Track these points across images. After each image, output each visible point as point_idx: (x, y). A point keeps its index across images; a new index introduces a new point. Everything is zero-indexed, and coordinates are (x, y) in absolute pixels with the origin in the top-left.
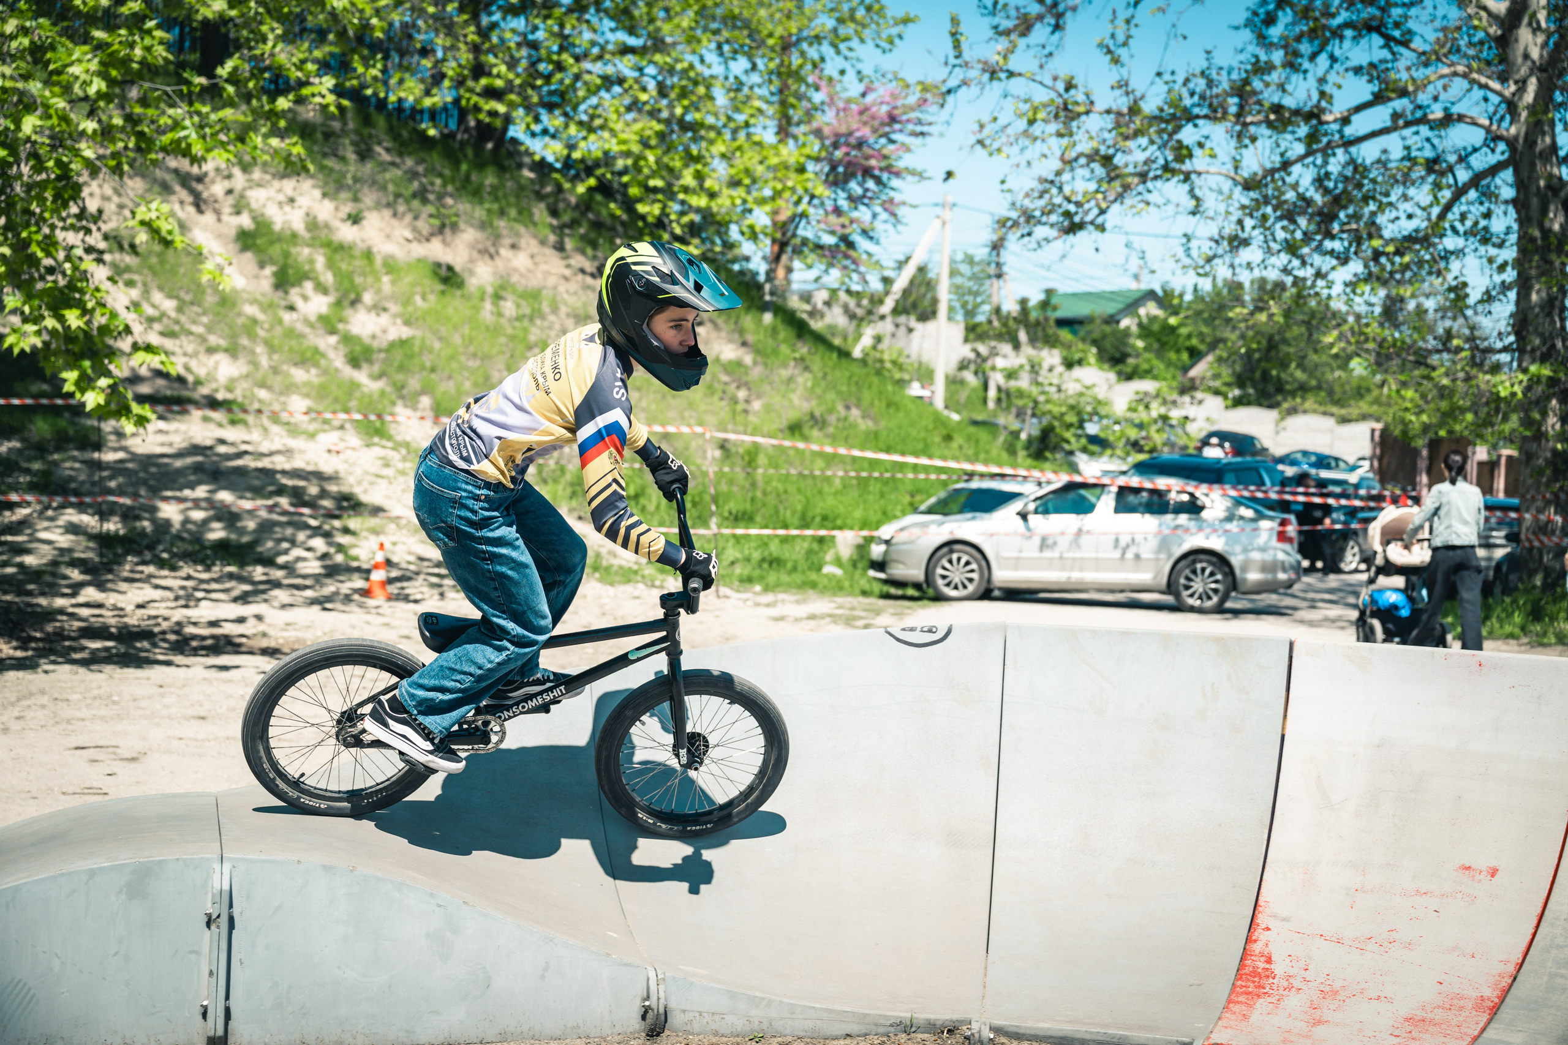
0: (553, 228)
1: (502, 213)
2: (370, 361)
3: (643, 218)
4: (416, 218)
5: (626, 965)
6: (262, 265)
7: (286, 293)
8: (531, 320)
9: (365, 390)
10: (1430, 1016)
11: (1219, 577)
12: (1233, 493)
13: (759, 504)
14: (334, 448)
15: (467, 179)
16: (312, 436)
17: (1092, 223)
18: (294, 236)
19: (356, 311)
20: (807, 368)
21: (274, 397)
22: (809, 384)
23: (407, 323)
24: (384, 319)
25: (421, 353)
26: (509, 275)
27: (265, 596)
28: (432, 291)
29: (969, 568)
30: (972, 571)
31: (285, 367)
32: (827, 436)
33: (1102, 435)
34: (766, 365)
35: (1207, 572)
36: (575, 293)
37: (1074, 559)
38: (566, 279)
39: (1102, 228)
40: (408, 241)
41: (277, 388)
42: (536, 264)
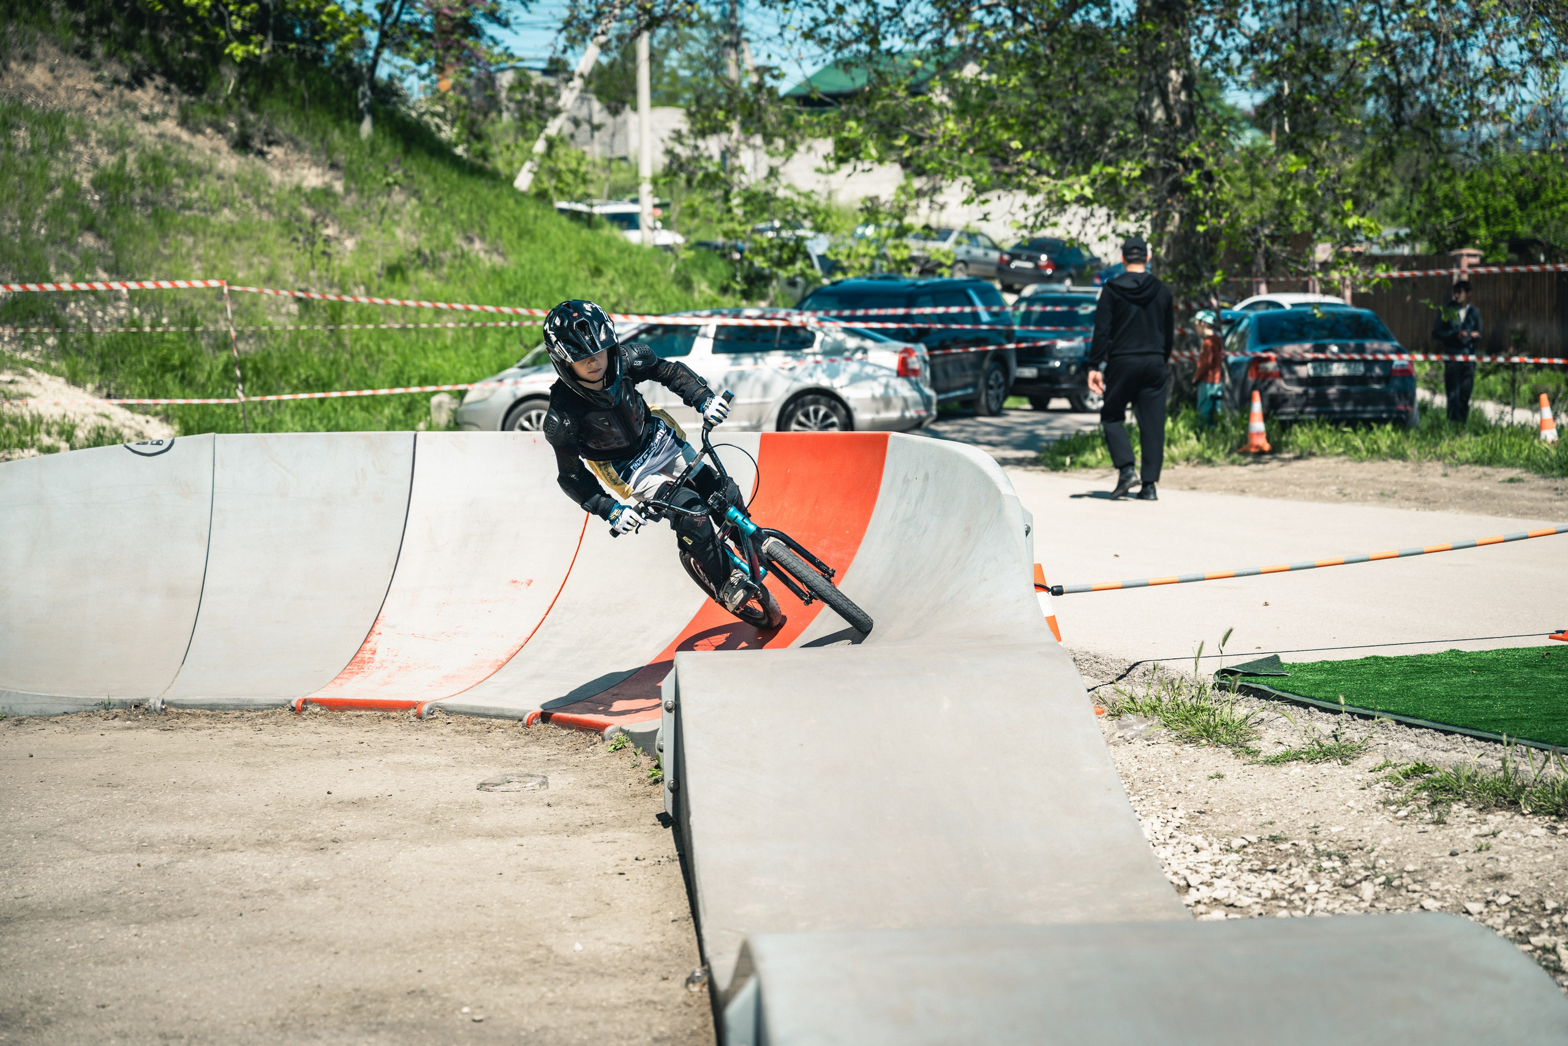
8: (52, 151)
11: (834, 419)
20: (416, 193)
22: (417, 214)
26: (21, 96)
32: (440, 278)
34: (361, 192)
35: (821, 415)
36: (110, 113)
38: (97, 94)
42: (57, 79)
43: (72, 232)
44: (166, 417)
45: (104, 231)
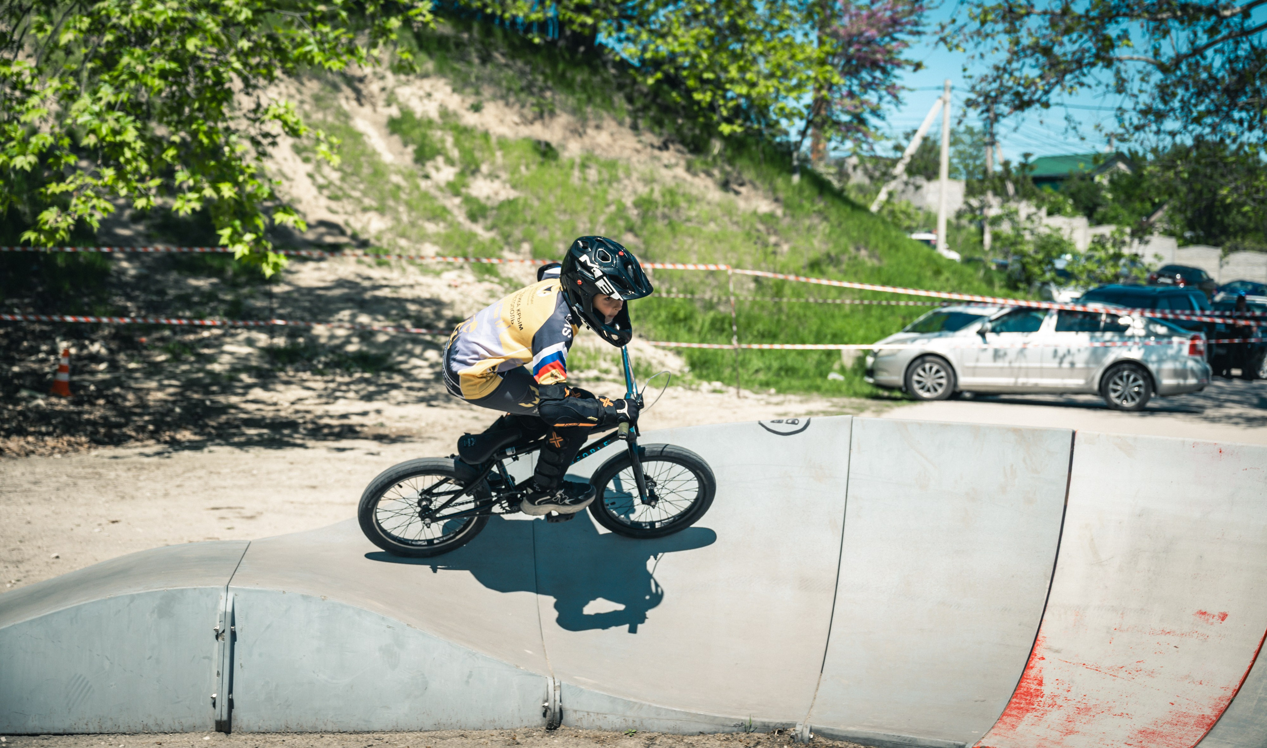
0: (630, 113)
1: (590, 100)
2: (485, 217)
3: (698, 103)
4: (523, 106)
5: (531, 675)
6: (405, 145)
7: (423, 165)
8: (610, 183)
9: (480, 239)
10: (1160, 729)
11: (1141, 382)
12: (1148, 314)
13: (783, 325)
14: (453, 283)
15: (563, 75)
16: (438, 274)
17: (1038, 101)
18: (430, 123)
19: (475, 178)
20: (826, 219)
21: (411, 244)
22: (827, 231)
23: (514, 187)
24: (497, 184)
25: (524, 209)
26: (593, 150)
27: (385, 395)
28: (534, 162)
29: (939, 375)
30: (941, 377)
31: (420, 222)
32: (840, 271)
33: (1069, 269)
34: (793, 216)
35: (1132, 378)
36: (645, 163)
37: (1020, 368)
38: (638, 151)
39: (1046, 105)
40: (517, 124)
41: (414, 237)
42: (615, 140)
43: (620, 232)
44: (678, 352)
45: (639, 232)
